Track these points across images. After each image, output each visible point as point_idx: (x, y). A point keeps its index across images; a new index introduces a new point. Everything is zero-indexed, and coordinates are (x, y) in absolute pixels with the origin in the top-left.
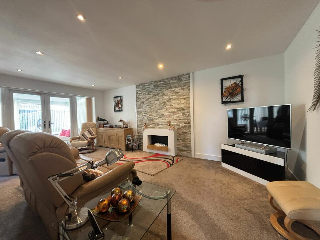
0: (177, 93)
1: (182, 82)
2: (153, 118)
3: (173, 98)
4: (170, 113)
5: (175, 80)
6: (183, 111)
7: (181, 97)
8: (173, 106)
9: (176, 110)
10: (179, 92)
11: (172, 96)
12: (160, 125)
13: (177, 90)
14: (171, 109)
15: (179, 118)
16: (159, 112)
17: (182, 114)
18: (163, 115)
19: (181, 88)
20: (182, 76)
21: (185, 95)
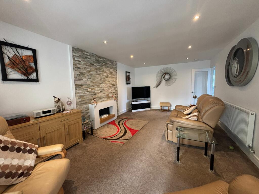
0: (111, 73)
1: (114, 66)
2: (95, 92)
3: (110, 76)
4: (108, 88)
5: (110, 62)
6: (115, 87)
7: (113, 77)
8: (109, 82)
9: (111, 86)
10: (112, 72)
11: (109, 74)
12: (102, 98)
13: (111, 70)
14: (109, 85)
15: (113, 92)
16: (100, 86)
17: (114, 88)
18: (104, 89)
19: (113, 70)
20: (113, 61)
21: (115, 76)
